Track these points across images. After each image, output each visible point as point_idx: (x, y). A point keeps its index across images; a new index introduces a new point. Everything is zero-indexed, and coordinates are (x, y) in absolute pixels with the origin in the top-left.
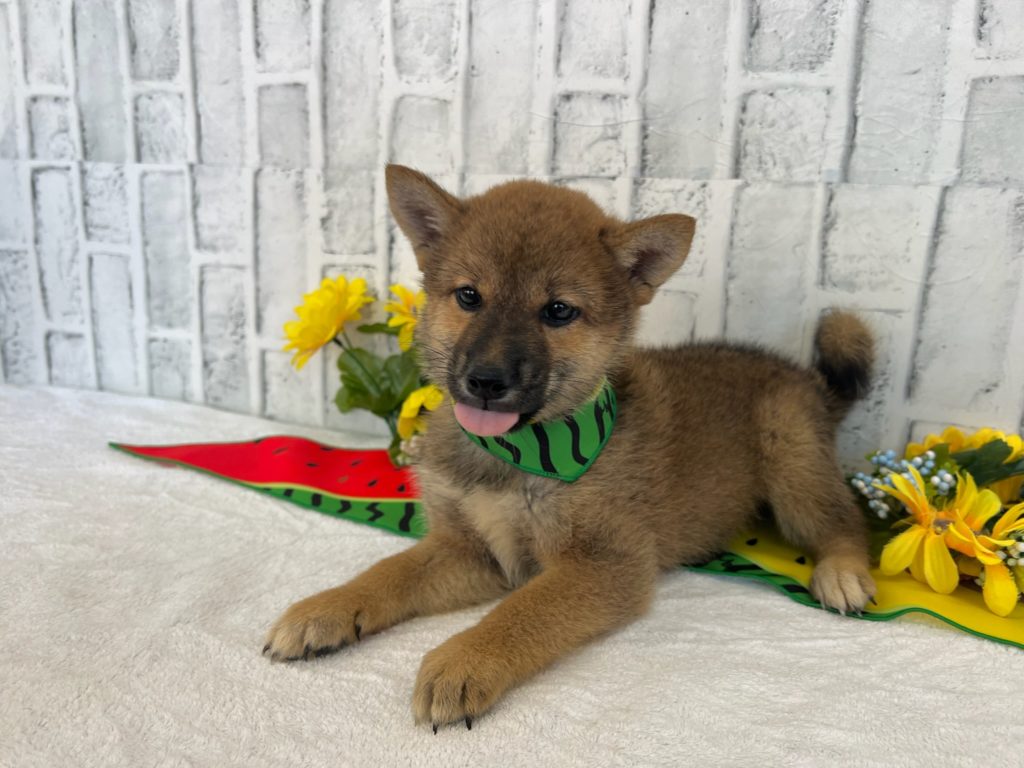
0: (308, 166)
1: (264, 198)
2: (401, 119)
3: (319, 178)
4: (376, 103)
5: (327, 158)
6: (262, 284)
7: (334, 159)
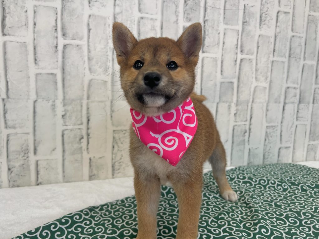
0: (57, 99)
1: (38, 110)
2: (91, 86)
3: (61, 103)
4: (83, 81)
5: (64, 97)
6: (37, 138)
7: (67, 97)
